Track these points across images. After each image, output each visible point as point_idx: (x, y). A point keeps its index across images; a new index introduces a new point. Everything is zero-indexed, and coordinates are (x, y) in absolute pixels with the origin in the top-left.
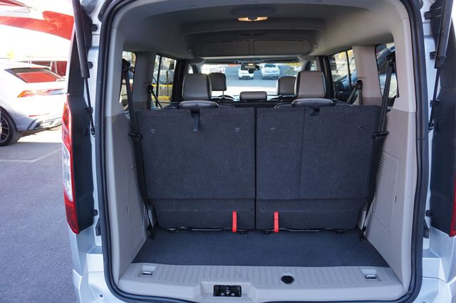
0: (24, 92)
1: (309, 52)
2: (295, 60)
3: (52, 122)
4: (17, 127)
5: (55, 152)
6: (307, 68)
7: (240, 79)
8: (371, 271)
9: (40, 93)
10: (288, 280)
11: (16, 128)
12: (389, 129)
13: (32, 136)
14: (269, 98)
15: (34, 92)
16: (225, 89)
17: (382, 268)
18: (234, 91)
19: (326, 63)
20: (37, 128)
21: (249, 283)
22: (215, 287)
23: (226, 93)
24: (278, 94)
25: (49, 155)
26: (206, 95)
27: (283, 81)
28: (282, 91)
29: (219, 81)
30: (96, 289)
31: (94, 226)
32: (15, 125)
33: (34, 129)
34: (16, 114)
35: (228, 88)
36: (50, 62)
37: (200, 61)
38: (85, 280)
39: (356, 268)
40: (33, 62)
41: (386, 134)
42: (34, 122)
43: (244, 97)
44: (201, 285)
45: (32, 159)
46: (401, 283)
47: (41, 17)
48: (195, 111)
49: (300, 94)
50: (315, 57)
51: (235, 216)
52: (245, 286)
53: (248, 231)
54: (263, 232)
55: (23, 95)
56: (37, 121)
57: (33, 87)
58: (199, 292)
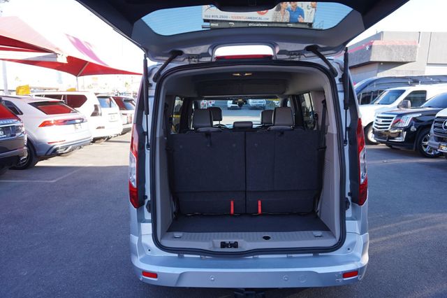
0: (45, 122)
1: (284, 92)
2: (275, 98)
3: (67, 148)
4: (37, 152)
5: (70, 174)
6: (284, 104)
7: (229, 109)
8: (319, 233)
9: (58, 123)
10: (267, 238)
11: (35, 153)
12: (327, 145)
13: (45, 161)
14: (254, 126)
15: (53, 122)
16: (220, 119)
17: (326, 232)
18: (228, 121)
19: (298, 99)
20: (54, 153)
21: (242, 240)
22: (222, 243)
23: (221, 123)
24: (262, 123)
25: (65, 176)
26: (210, 124)
27: (266, 113)
28: (264, 121)
29: (216, 113)
30: (147, 246)
31: (145, 206)
32: (35, 151)
33: (51, 155)
34: (36, 142)
35: (223, 118)
36: (61, 96)
37: (202, 99)
38: (140, 240)
39: (309, 232)
40: (46, 96)
41: (325, 148)
42: (52, 147)
43: (237, 125)
44: (213, 242)
45: (52, 180)
46: (335, 237)
47: (65, 61)
48: (208, 134)
49: (276, 123)
50: (289, 96)
51: (232, 204)
52: (240, 242)
53: (241, 215)
54: (251, 215)
55: (45, 124)
56: (55, 147)
57: (52, 118)
58: (212, 245)
